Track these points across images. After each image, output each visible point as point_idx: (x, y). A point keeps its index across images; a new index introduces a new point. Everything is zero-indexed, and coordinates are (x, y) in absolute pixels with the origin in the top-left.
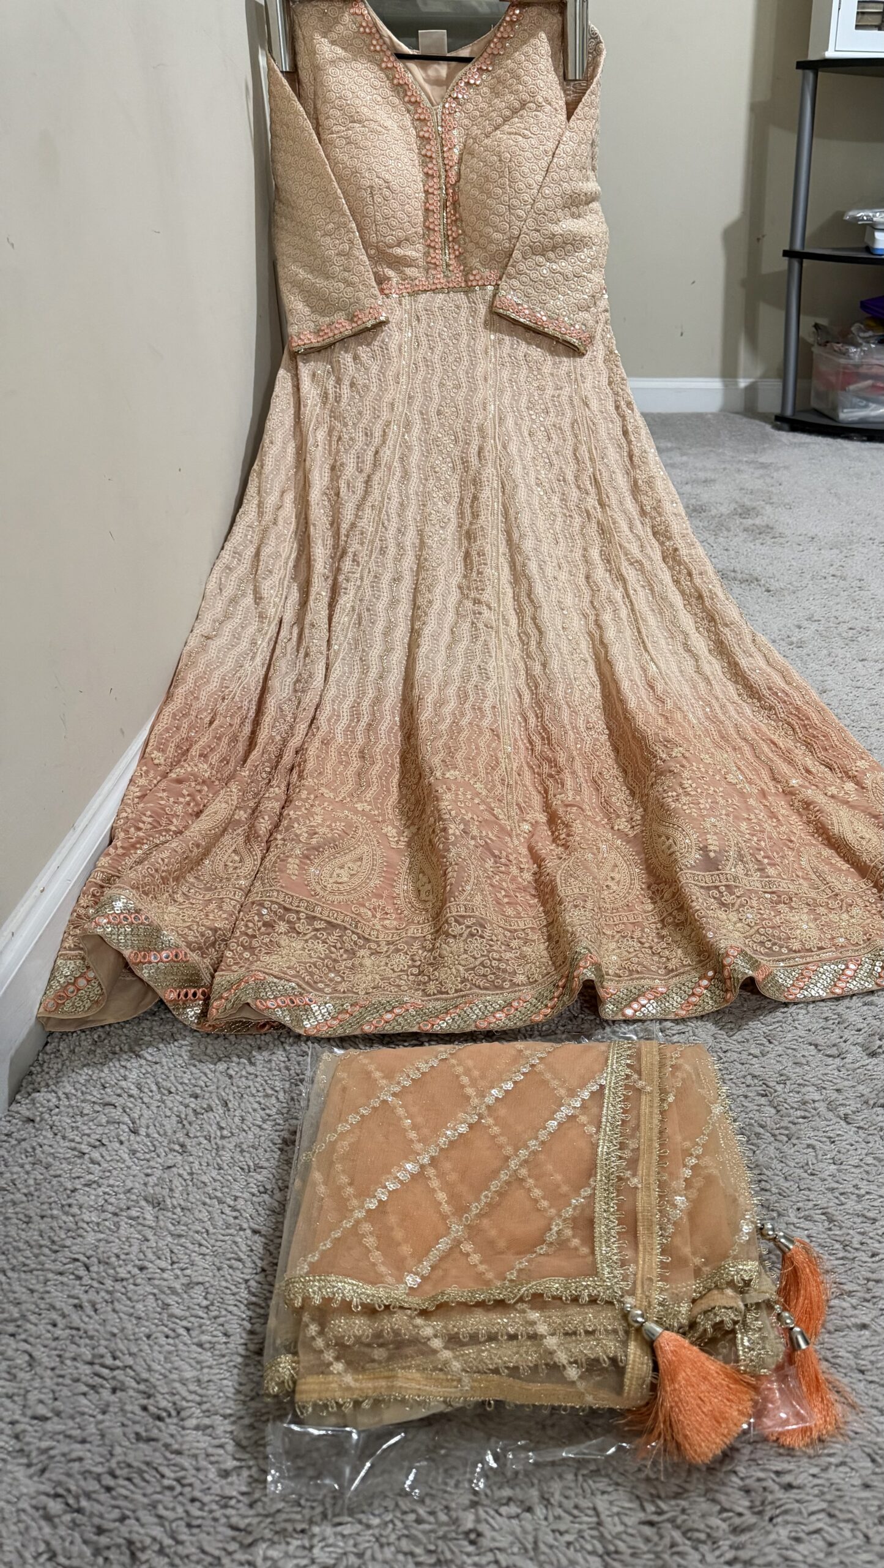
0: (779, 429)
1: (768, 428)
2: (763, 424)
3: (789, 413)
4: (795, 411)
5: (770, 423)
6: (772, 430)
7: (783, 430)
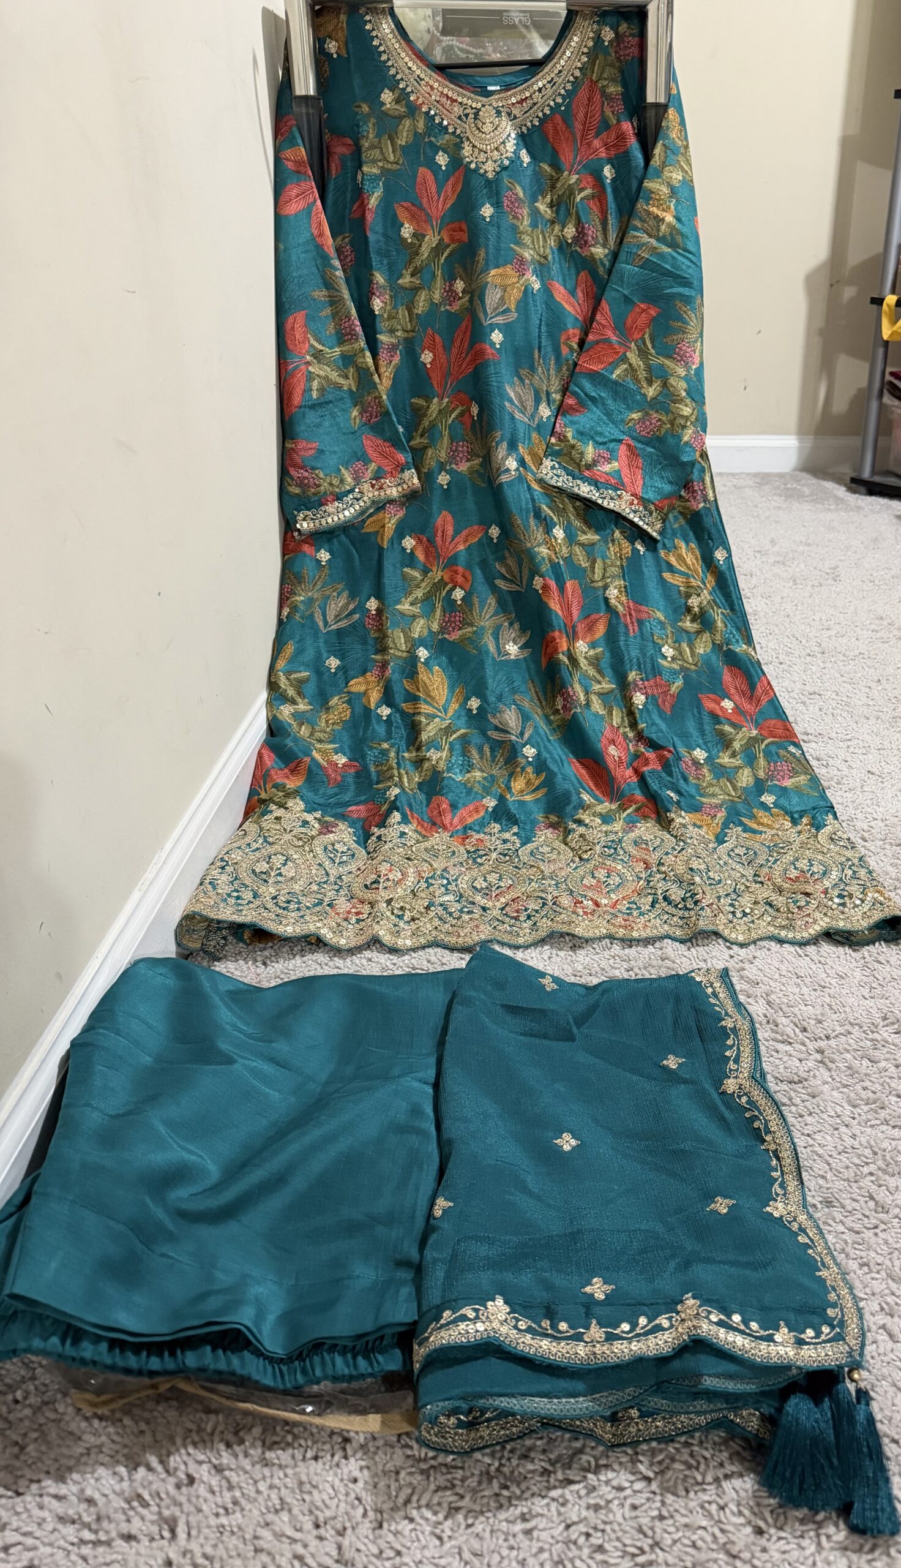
0: (854, 492)
1: (841, 491)
2: (837, 486)
3: (866, 474)
4: (873, 473)
5: (845, 485)
6: (848, 494)
7: (860, 493)
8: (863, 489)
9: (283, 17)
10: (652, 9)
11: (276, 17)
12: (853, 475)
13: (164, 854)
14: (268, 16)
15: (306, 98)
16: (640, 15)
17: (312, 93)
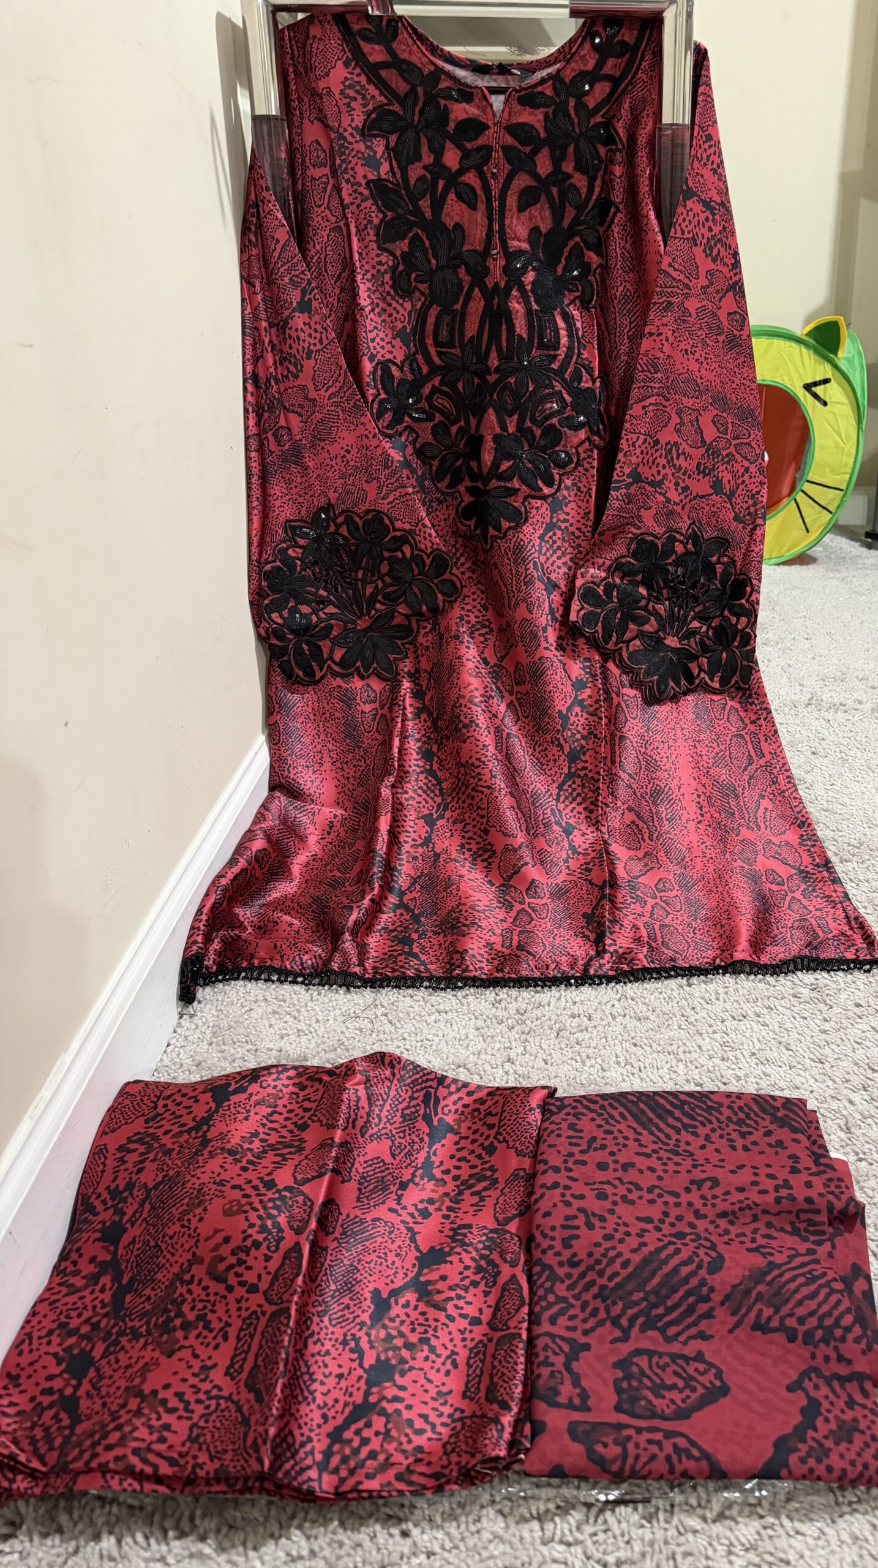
9: (240, 24)
10: (669, 17)
11: (234, 25)
13: (67, 1058)
14: (223, 22)
15: (268, 118)
16: (653, 23)
17: (274, 112)
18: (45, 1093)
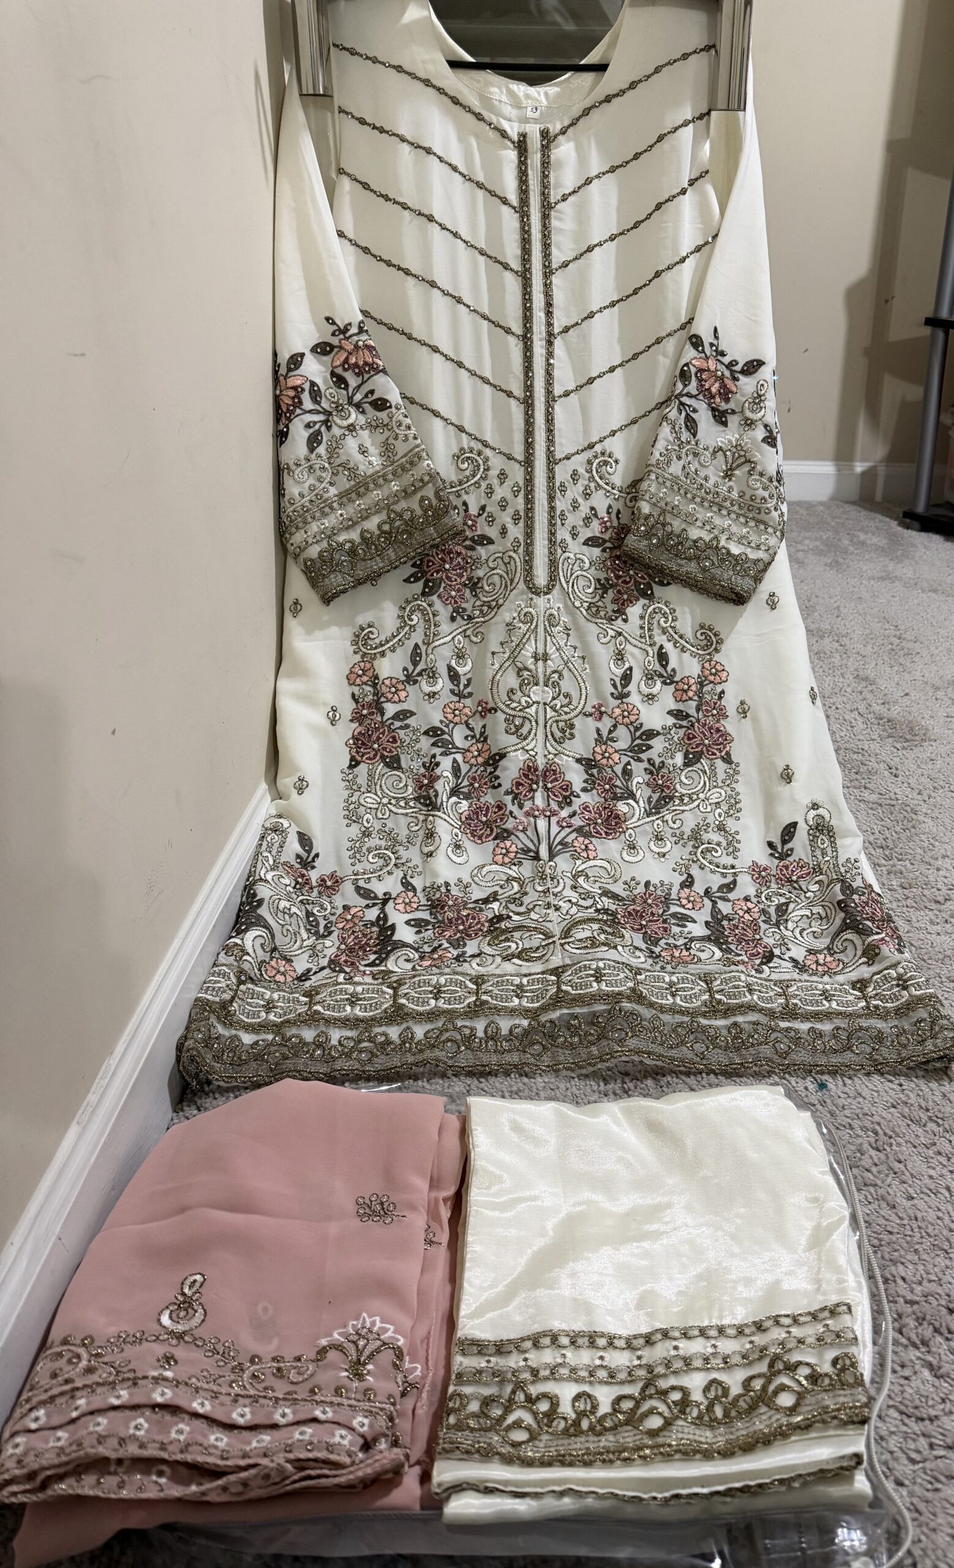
0: (908, 528)
2: (888, 519)
3: (920, 508)
4: (929, 505)
5: (896, 519)
6: (900, 529)
7: (912, 529)
8: (916, 524)
12: (906, 508)
15: (314, 97)
17: (321, 90)
18: (92, 1098)
